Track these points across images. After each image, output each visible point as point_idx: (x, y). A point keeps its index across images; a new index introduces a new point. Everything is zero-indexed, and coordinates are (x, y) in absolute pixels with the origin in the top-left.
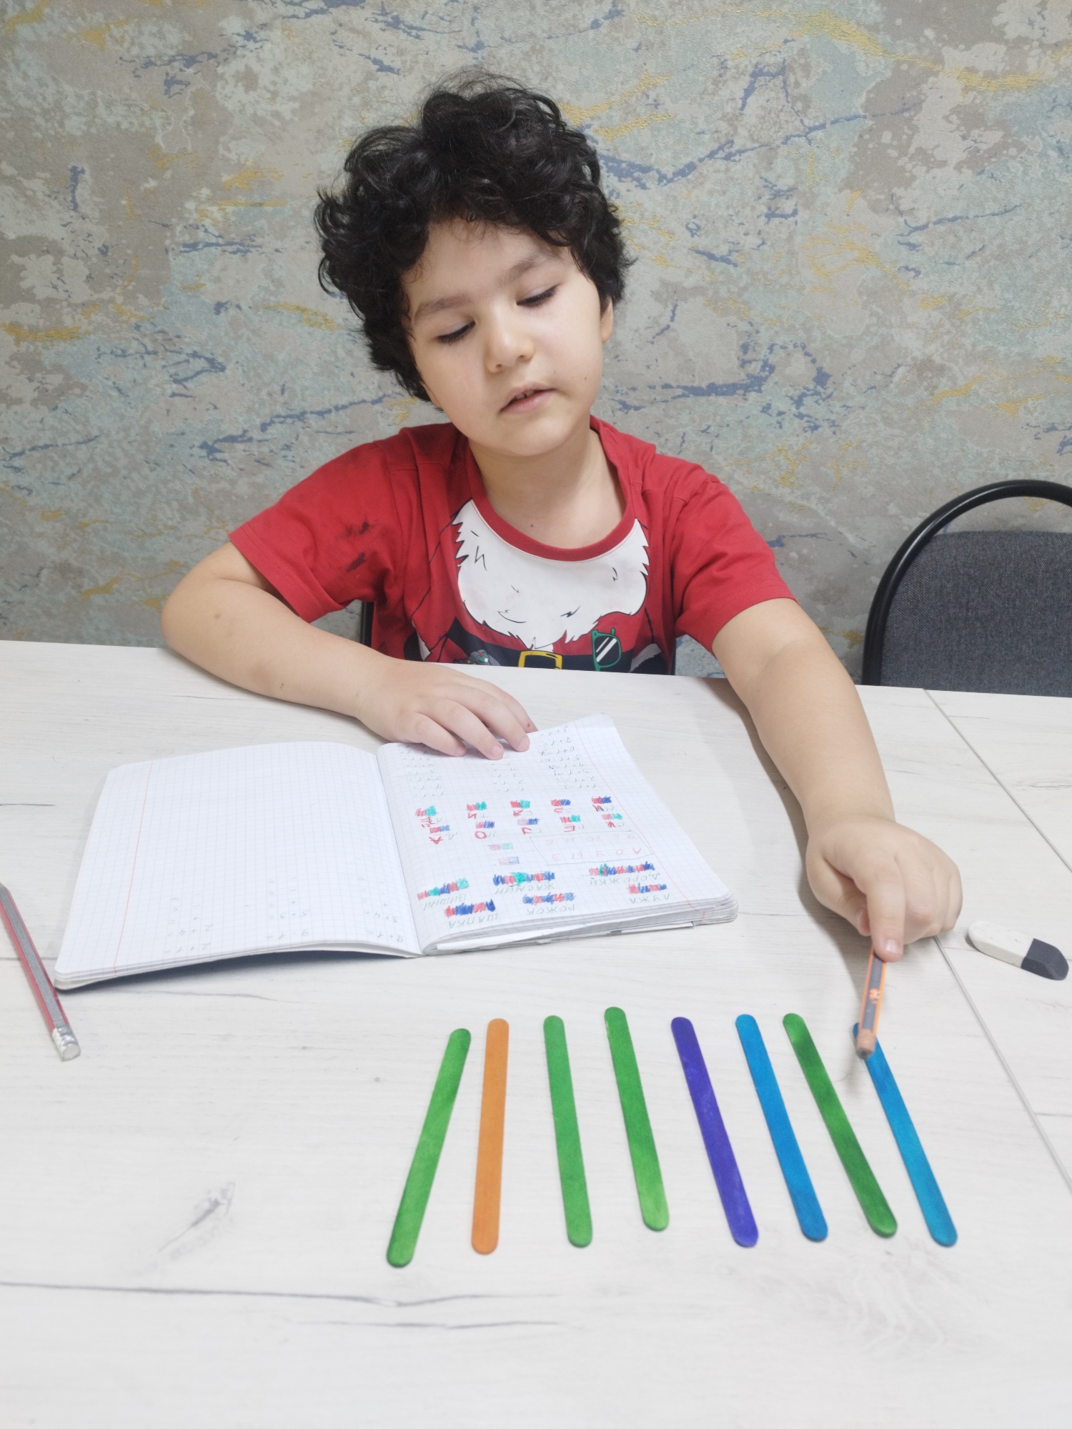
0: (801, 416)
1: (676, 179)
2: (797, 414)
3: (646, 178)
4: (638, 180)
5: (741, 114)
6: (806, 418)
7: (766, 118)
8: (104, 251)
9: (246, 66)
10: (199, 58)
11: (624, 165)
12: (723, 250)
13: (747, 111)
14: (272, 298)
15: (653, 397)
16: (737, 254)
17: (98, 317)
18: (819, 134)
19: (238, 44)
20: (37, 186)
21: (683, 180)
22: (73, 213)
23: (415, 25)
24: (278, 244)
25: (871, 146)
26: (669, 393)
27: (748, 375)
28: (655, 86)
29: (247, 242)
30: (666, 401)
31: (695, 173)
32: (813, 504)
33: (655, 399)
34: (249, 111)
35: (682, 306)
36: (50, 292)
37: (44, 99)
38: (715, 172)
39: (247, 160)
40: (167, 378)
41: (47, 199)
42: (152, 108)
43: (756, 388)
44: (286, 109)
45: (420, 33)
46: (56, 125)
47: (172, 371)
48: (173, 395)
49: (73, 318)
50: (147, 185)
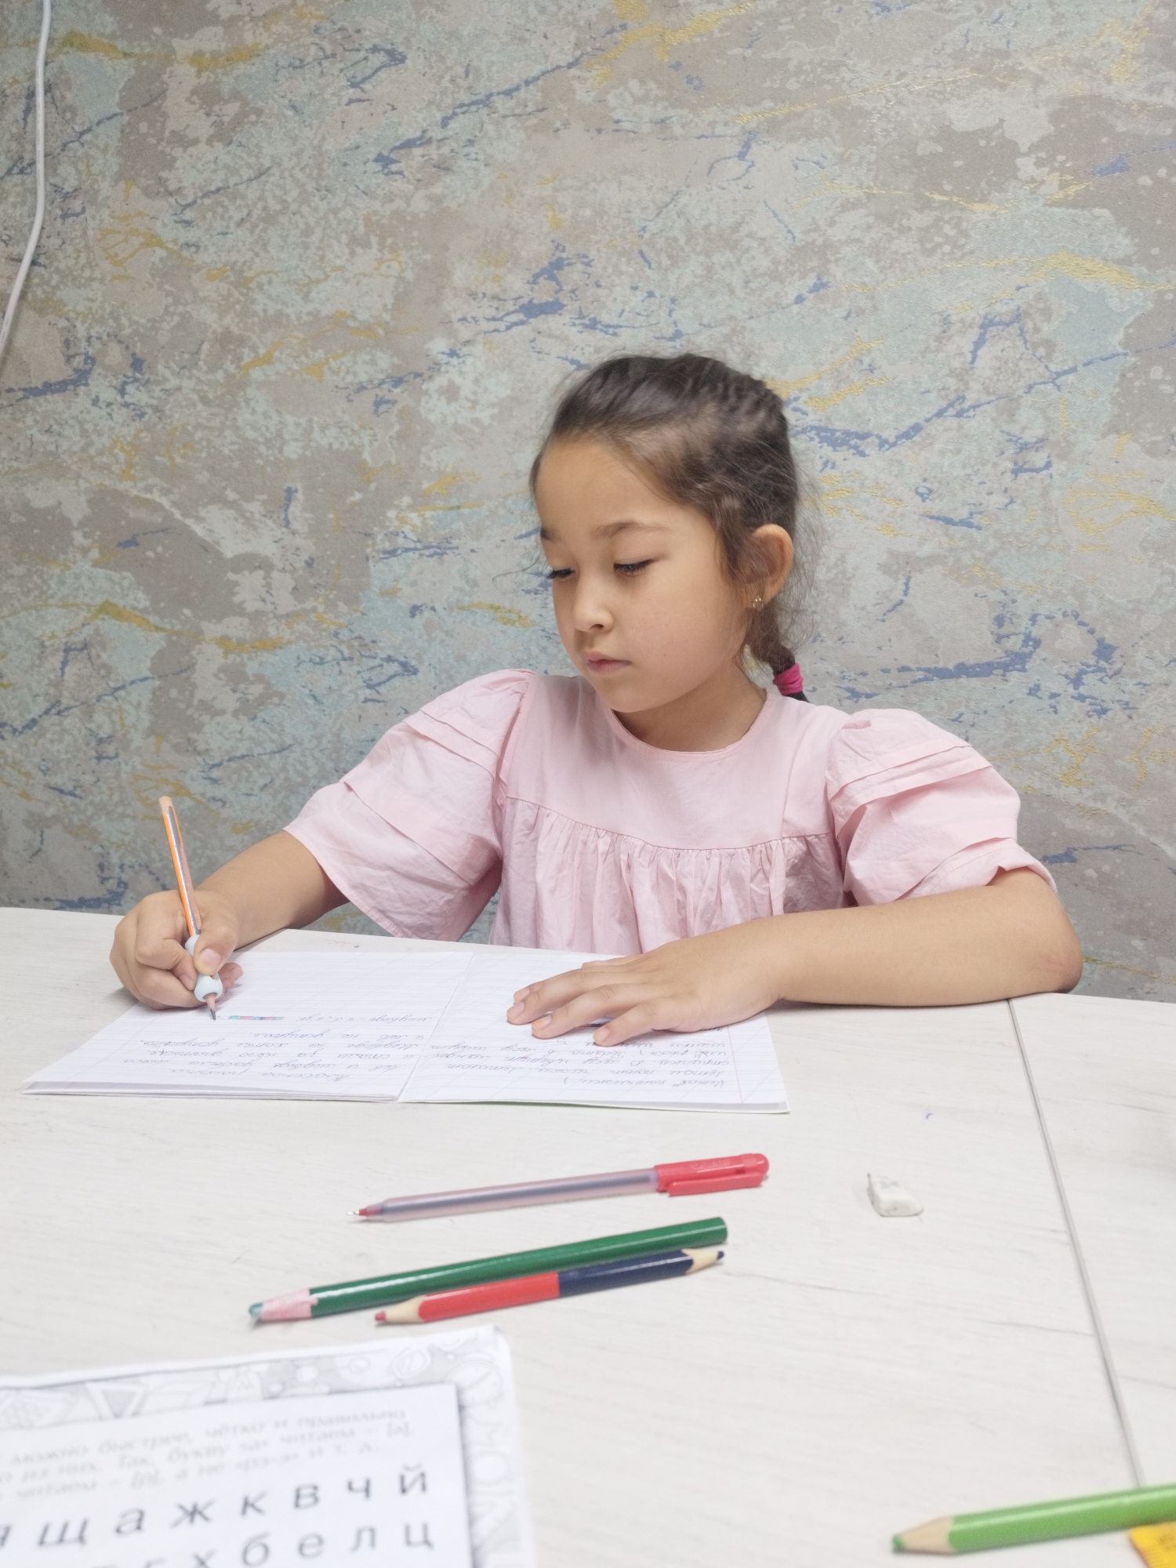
0: (1081, 698)
1: (899, 442)
2: (1076, 695)
3: (863, 445)
4: (856, 447)
5: (972, 368)
6: (1088, 701)
7: (1003, 369)
8: (310, 563)
9: (449, 380)
10: (406, 379)
11: (838, 434)
12: (963, 513)
13: (979, 363)
14: (467, 599)
15: (888, 682)
16: (979, 516)
17: (300, 627)
18: (1071, 378)
19: (442, 362)
20: (255, 508)
21: (908, 443)
22: (284, 530)
23: (611, 324)
24: (474, 545)
25: (1137, 384)
26: (907, 677)
27: (1006, 652)
28: (869, 351)
29: (445, 545)
30: (905, 687)
31: (923, 433)
32: (1111, 807)
33: (891, 685)
34: (451, 420)
35: (917, 578)
36: (259, 605)
37: (268, 430)
38: (946, 430)
39: (447, 466)
40: (361, 683)
41: (263, 519)
42: (363, 427)
43: (1019, 666)
44: (485, 416)
45: (617, 330)
46: (276, 451)
47: (366, 676)
48: (366, 701)
49: (277, 628)
50: (353, 499)
